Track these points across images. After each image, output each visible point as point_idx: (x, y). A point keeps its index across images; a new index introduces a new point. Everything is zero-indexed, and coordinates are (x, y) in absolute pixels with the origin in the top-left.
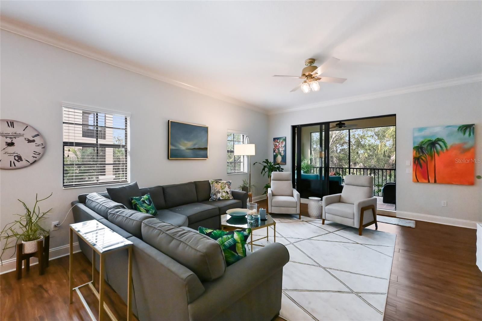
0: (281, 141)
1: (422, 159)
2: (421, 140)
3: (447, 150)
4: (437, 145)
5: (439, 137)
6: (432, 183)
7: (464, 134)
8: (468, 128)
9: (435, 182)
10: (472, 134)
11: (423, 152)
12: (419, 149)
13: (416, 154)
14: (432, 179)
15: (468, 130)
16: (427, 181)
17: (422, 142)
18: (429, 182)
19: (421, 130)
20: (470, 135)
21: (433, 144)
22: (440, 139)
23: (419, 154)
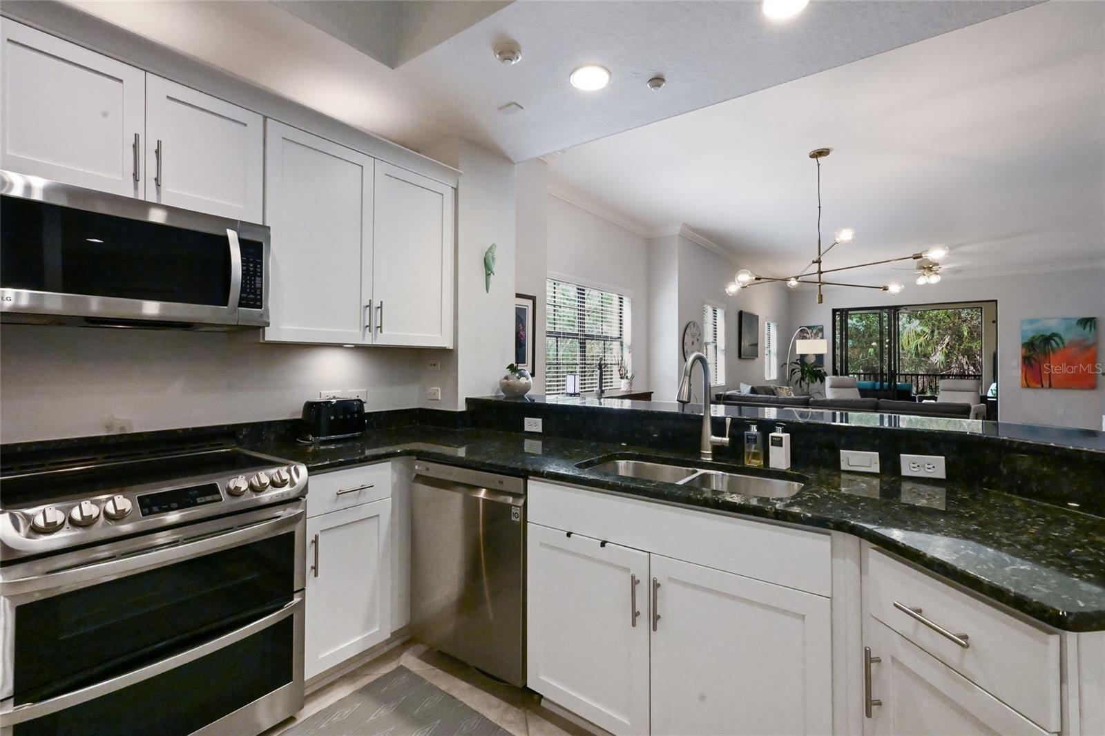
0: (815, 331)
1: (1033, 358)
2: (1031, 335)
3: (1064, 347)
4: (1052, 341)
5: (1055, 331)
6: (1046, 388)
7: (1084, 328)
8: (1088, 322)
9: (1050, 386)
10: (1093, 329)
11: (1035, 350)
12: (1030, 346)
13: (1026, 353)
14: (1046, 383)
15: (1089, 324)
16: (1040, 386)
17: (1034, 337)
18: (1042, 386)
19: (1032, 321)
20: (1090, 329)
21: (1047, 339)
22: (1054, 335)
23: (1030, 351)
